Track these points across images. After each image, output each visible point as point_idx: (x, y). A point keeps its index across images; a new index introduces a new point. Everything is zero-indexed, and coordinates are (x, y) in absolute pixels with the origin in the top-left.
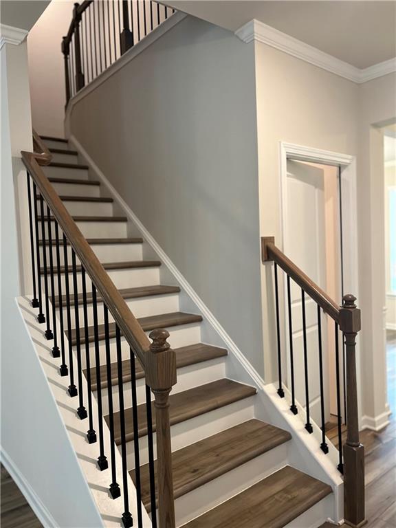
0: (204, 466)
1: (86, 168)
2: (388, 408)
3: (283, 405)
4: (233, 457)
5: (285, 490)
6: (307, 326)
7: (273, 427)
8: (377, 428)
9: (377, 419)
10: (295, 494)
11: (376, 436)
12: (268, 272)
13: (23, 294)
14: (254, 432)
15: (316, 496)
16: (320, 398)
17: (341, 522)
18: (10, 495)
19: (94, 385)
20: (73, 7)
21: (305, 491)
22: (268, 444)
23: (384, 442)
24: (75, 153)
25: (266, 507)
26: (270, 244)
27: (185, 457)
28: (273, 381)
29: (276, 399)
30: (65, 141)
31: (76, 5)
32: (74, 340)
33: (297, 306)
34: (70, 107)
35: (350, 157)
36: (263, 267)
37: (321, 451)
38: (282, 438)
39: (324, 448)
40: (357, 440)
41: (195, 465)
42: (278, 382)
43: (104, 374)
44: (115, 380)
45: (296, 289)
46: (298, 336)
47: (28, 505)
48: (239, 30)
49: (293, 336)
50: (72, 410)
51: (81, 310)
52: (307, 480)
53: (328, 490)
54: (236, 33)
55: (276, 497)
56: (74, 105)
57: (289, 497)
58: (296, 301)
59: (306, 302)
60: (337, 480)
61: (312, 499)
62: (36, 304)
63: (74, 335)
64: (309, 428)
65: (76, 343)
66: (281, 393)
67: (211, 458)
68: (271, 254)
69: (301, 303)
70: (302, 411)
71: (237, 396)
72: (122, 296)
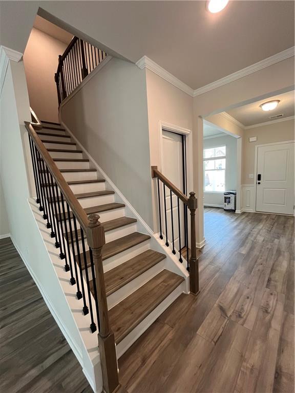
0: (127, 275)
1: (69, 137)
2: (204, 239)
3: (162, 243)
4: (140, 270)
5: (164, 281)
6: (173, 207)
7: (159, 253)
8: (200, 248)
9: (200, 243)
10: (168, 283)
11: (201, 251)
12: (155, 182)
13: (31, 197)
14: (150, 256)
15: (178, 283)
16: (179, 238)
17: (189, 293)
18: (34, 294)
19: (70, 241)
20: (58, 57)
21: (173, 281)
22: (156, 261)
23: (204, 253)
24: (64, 130)
25: (155, 291)
26: (155, 170)
27: (117, 271)
28: (158, 232)
29: (159, 241)
30: (59, 125)
31: (60, 56)
32: (59, 219)
33: (168, 198)
34: (60, 108)
35: (189, 130)
36: (152, 180)
37: (179, 262)
38: (162, 257)
39: (181, 261)
40: (195, 257)
41: (122, 275)
42: (160, 233)
43: (74, 235)
44: (80, 238)
45: (168, 190)
46: (169, 212)
47: (42, 298)
48: (138, 62)
49: (167, 211)
50: (57, 255)
51: (61, 204)
52: (173, 275)
53: (182, 279)
54: (136, 64)
55: (160, 285)
56: (62, 107)
57: (166, 284)
58: (167, 196)
59: (172, 196)
60: (187, 275)
61: (176, 284)
62: (38, 201)
63: (59, 216)
64: (174, 252)
65: (59, 221)
66: (161, 237)
67: (129, 271)
68: (156, 174)
69: (170, 197)
70: (171, 244)
71: (142, 240)
72: (76, 197)
